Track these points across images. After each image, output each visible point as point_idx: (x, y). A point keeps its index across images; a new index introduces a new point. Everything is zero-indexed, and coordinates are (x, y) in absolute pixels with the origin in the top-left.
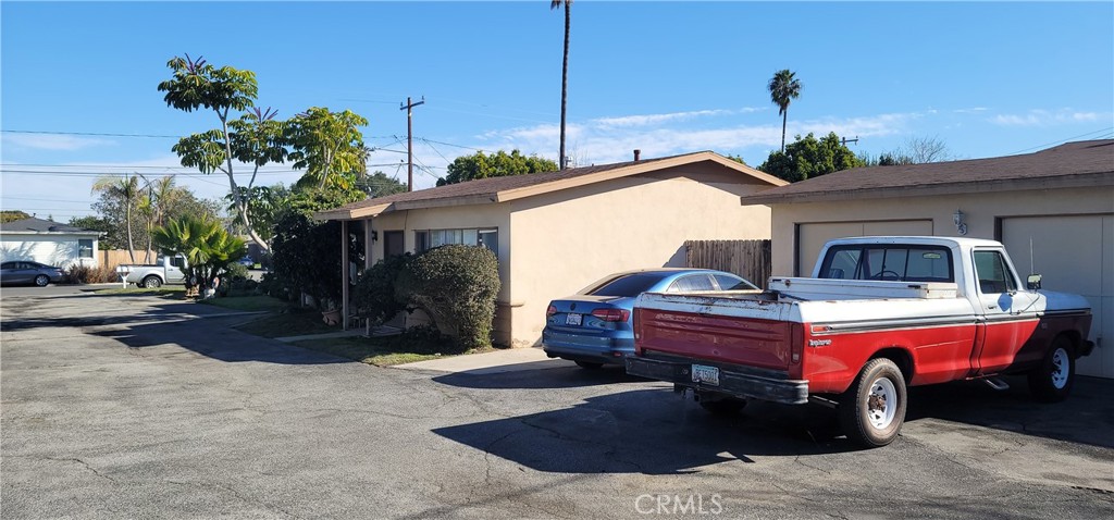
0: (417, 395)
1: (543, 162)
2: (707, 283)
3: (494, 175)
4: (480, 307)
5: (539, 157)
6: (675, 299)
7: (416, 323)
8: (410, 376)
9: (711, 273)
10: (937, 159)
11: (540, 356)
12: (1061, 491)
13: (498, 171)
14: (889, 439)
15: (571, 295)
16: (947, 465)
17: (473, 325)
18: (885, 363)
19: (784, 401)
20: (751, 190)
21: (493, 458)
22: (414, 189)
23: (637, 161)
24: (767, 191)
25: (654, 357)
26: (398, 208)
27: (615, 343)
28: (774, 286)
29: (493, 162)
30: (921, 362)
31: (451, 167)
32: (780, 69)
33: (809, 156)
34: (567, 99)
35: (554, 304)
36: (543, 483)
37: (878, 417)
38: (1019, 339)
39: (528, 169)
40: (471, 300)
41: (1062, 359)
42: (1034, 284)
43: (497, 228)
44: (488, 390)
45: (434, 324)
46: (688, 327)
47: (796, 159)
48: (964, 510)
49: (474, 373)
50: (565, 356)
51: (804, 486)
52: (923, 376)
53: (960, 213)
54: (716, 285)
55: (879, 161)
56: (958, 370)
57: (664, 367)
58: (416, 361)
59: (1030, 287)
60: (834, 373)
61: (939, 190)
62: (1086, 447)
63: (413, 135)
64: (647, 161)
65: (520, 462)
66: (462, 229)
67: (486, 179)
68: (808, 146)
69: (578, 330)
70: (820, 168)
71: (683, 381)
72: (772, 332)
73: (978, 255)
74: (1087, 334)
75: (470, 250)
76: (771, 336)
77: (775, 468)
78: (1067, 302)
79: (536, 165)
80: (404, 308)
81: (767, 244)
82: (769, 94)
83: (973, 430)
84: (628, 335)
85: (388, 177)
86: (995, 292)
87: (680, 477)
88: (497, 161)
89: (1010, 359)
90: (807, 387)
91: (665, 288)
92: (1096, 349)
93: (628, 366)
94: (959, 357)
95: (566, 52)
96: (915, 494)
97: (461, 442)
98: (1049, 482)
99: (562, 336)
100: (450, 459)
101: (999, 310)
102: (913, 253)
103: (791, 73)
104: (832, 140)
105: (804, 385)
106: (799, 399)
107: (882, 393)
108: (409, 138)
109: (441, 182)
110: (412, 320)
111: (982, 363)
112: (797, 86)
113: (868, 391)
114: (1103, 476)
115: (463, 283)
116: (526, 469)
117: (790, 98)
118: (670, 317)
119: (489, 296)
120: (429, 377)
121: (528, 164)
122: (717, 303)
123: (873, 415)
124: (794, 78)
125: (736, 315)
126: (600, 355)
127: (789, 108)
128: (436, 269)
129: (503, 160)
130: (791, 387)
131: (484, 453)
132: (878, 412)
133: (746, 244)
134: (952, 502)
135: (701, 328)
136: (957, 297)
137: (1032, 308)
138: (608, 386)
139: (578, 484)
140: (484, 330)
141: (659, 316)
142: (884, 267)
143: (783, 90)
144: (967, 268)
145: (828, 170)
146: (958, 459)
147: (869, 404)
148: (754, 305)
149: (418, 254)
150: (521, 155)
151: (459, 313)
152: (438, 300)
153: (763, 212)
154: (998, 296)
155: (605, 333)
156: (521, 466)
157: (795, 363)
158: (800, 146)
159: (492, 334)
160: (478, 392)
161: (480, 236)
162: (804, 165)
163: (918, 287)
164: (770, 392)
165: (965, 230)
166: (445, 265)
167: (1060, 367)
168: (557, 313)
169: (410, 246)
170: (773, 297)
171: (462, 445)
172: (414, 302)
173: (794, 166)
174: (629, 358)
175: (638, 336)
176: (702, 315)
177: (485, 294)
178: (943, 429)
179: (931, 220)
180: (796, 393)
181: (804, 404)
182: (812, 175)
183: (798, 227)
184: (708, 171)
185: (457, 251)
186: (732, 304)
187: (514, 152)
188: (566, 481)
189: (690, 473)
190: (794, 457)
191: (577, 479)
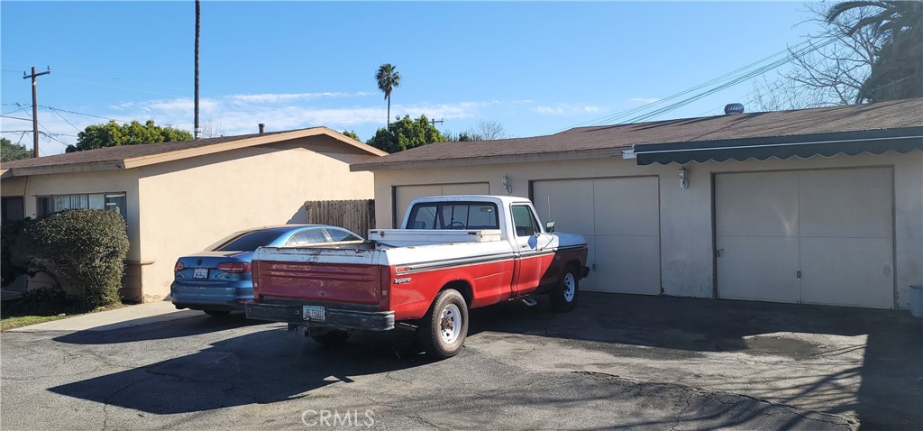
0: (35, 356)
1: (177, 132)
2: (321, 236)
3: (128, 142)
4: (107, 267)
5: (174, 127)
6: (288, 251)
7: (38, 286)
8: (28, 339)
9: (324, 227)
10: (497, 137)
11: (170, 308)
12: (565, 376)
13: (132, 139)
14: (456, 351)
15: (198, 252)
16: (495, 366)
17: (101, 285)
18: (452, 293)
19: (376, 329)
20: (359, 160)
21: (112, 409)
22: (41, 154)
23: (261, 133)
24: (370, 160)
25: (271, 302)
26: (16, 174)
27: (239, 292)
28: (372, 237)
29: (127, 131)
30: (477, 291)
31: (81, 135)
32: (384, 63)
33: (406, 132)
34: (199, 77)
35: (181, 260)
36: (161, 425)
37: (448, 335)
38: (542, 269)
39: (163, 138)
40: (97, 261)
41: (570, 279)
42: (550, 228)
43: (125, 192)
44: (113, 345)
45: (59, 285)
46: (299, 275)
47: (397, 134)
48: (503, 398)
49: (101, 330)
50: (193, 307)
51: (391, 396)
52: (480, 299)
53: (507, 177)
54: (329, 238)
55: (459, 138)
56: (503, 294)
57: (280, 310)
58: (36, 323)
59: (548, 230)
60: (414, 303)
61: (492, 161)
62: (584, 342)
63: (38, 103)
64: (270, 134)
65: (140, 409)
66: (88, 195)
67: (118, 146)
68: (406, 125)
69: (204, 283)
70: (415, 142)
71: (295, 319)
72: (367, 275)
73: (515, 210)
74: (585, 262)
75: (95, 213)
76: (365, 277)
77: (370, 384)
78: (573, 240)
79: (171, 135)
80: (25, 272)
81: (371, 203)
82: (376, 83)
83: (513, 337)
84: (249, 285)
85: (12, 143)
86: (526, 235)
87: (290, 402)
88: (131, 130)
89: (537, 283)
90: (393, 316)
91: (283, 242)
92: (591, 272)
93: (248, 312)
94: (504, 284)
95: (197, 36)
96: (470, 390)
97: (79, 398)
98: (558, 370)
99: (189, 289)
100: (65, 414)
101: (529, 248)
102: (472, 208)
103: (392, 66)
104: (423, 121)
105: (391, 315)
106: (387, 326)
107: (451, 315)
108: (34, 106)
109: (70, 149)
110: (34, 283)
111: (519, 288)
112: (397, 78)
113: (441, 316)
114: (592, 362)
115: (88, 245)
116: (146, 414)
117: (392, 86)
118: (285, 267)
119: (117, 256)
120: (50, 337)
121: (163, 134)
122: (322, 253)
123: (445, 334)
124: (395, 71)
125: (338, 262)
126: (225, 303)
127: (392, 94)
128: (59, 233)
129: (137, 130)
130: (381, 318)
131: (103, 405)
132: (448, 331)
133: (355, 203)
134: (495, 393)
135: (309, 275)
136: (502, 240)
137: (550, 246)
138: (234, 330)
139: (198, 422)
140: (113, 287)
141: (274, 267)
142: (452, 219)
143: (386, 80)
144: (507, 218)
145: (421, 144)
146: (502, 361)
147: (442, 325)
148: (352, 253)
149: (39, 218)
150: (155, 125)
151: (85, 274)
152: (61, 262)
153: (368, 176)
154: (528, 237)
155: (230, 284)
156: (141, 413)
157: (384, 298)
158: (400, 124)
159: (121, 292)
160: (102, 348)
161: (107, 200)
162: (403, 140)
163: (474, 234)
164: (366, 322)
165: (510, 191)
166: (68, 228)
167: (570, 287)
168: (184, 269)
169: (31, 211)
170: (372, 245)
171: (80, 400)
172: (34, 265)
173: (396, 140)
174: (249, 305)
175: (256, 285)
176: (311, 264)
177: (114, 254)
178: (495, 339)
179: (488, 183)
180: (385, 322)
181: (392, 330)
182: (409, 147)
183: (394, 188)
184: (323, 143)
185: (81, 215)
186: (335, 253)
187: (148, 123)
188: (184, 420)
189: (298, 398)
190: (385, 374)
191: (196, 417)
